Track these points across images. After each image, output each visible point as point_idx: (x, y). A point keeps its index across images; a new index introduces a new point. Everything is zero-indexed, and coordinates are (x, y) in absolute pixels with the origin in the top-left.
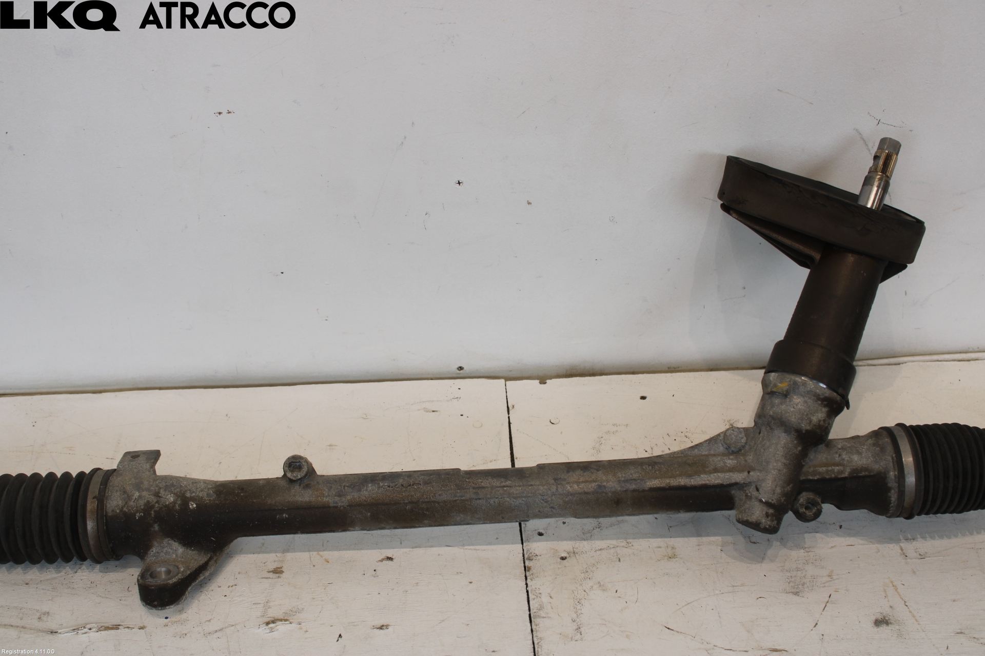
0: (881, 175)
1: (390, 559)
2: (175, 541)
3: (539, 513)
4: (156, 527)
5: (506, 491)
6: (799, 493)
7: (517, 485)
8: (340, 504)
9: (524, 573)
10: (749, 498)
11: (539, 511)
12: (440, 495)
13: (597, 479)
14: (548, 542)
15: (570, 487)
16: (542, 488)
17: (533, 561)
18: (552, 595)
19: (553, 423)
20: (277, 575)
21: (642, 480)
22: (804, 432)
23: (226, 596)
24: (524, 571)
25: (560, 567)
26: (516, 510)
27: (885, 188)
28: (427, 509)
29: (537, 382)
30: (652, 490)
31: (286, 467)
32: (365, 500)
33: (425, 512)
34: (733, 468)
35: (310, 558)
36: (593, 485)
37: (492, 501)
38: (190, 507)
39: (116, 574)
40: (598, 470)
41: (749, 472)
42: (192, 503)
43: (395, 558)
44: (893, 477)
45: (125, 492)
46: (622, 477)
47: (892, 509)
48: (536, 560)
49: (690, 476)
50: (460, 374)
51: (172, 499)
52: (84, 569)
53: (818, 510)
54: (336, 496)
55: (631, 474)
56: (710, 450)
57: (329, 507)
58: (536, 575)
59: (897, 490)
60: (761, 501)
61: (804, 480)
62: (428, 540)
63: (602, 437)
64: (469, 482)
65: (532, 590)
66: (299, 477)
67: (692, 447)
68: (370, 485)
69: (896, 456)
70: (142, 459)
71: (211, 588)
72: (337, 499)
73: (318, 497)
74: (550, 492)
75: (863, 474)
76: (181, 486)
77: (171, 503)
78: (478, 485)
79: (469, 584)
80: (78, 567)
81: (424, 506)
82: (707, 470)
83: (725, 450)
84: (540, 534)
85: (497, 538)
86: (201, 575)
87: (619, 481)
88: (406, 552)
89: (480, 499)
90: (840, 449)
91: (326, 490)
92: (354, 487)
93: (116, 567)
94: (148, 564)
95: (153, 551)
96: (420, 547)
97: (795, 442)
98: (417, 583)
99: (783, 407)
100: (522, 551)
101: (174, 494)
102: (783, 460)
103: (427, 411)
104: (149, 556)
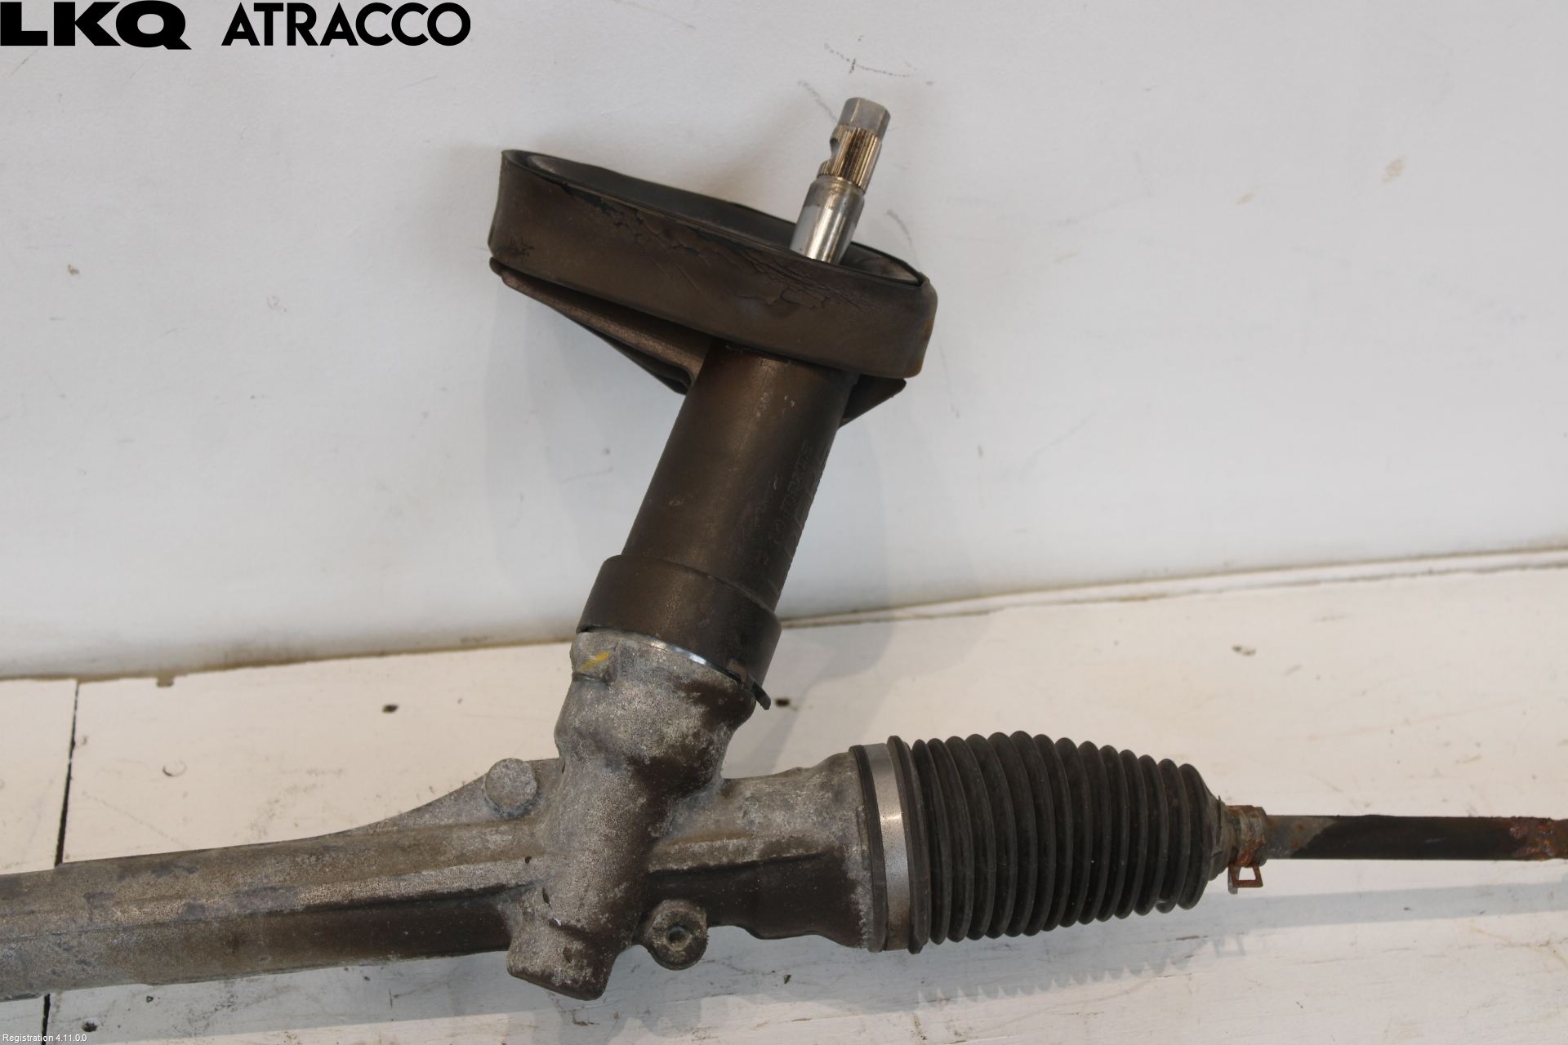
0: (841, 183)
6: (653, 903)
10: (529, 917)
13: (185, 890)
15: (123, 912)
16: (56, 918)
19: (168, 775)
21: (289, 889)
22: (647, 762)
27: (852, 211)
29: (153, 681)
30: (312, 910)
34: (502, 852)
36: (177, 905)
40: (190, 871)
41: (528, 860)
44: (859, 858)
46: (245, 884)
47: (865, 930)
49: (398, 874)
53: (695, 939)
55: (266, 877)
56: (459, 815)
59: (869, 886)
60: (553, 924)
61: (658, 872)
63: (277, 801)
67: (418, 810)
69: (864, 810)
74: (74, 925)
75: (794, 852)
82: (442, 858)
83: (494, 812)
84: (89, 1028)
87: (237, 894)
90: (747, 799)
97: (631, 786)
99: (601, 708)
102: (603, 829)
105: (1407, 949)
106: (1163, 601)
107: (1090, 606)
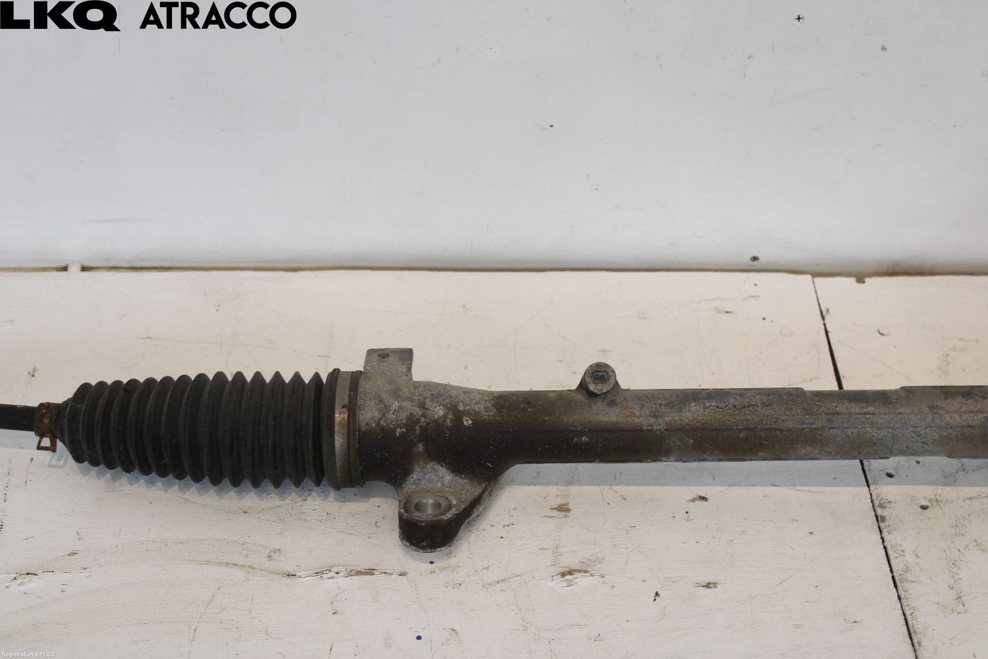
1: (703, 499)
2: (442, 466)
3: (906, 449)
4: (421, 447)
5: (867, 419)
7: (882, 412)
8: (655, 427)
9: (877, 524)
11: (907, 447)
12: (783, 421)
14: (902, 486)
15: (950, 418)
16: (914, 418)
17: (887, 509)
18: (919, 554)
19: (882, 334)
20: (564, 514)
23: (502, 537)
24: (876, 522)
25: (922, 518)
26: (878, 445)
28: (766, 438)
29: (852, 280)
31: (588, 377)
32: (688, 424)
33: (763, 442)
35: (602, 493)
36: (980, 416)
37: (849, 432)
38: (465, 423)
39: (357, 504)
40: (984, 398)
42: (467, 419)
43: (710, 498)
45: (381, 401)
48: (890, 507)
50: (754, 266)
51: (441, 413)
52: (314, 497)
54: (650, 416)
57: (642, 430)
58: (894, 527)
62: (748, 476)
63: (948, 355)
64: (821, 406)
65: (891, 546)
66: (605, 391)
68: (693, 404)
70: (392, 359)
71: (482, 527)
72: (652, 420)
73: (627, 417)
74: (924, 423)
76: (451, 396)
77: (440, 417)
78: (831, 411)
79: (809, 534)
80: (306, 493)
81: (762, 434)
84: (890, 475)
85: (835, 478)
86: (475, 510)
88: (723, 491)
89: (834, 428)
91: (638, 408)
92: (673, 406)
93: (355, 495)
94: (407, 493)
95: (413, 478)
96: (738, 485)
98: (744, 531)
100: (870, 496)
101: (444, 405)
103: (719, 311)
104: (407, 483)
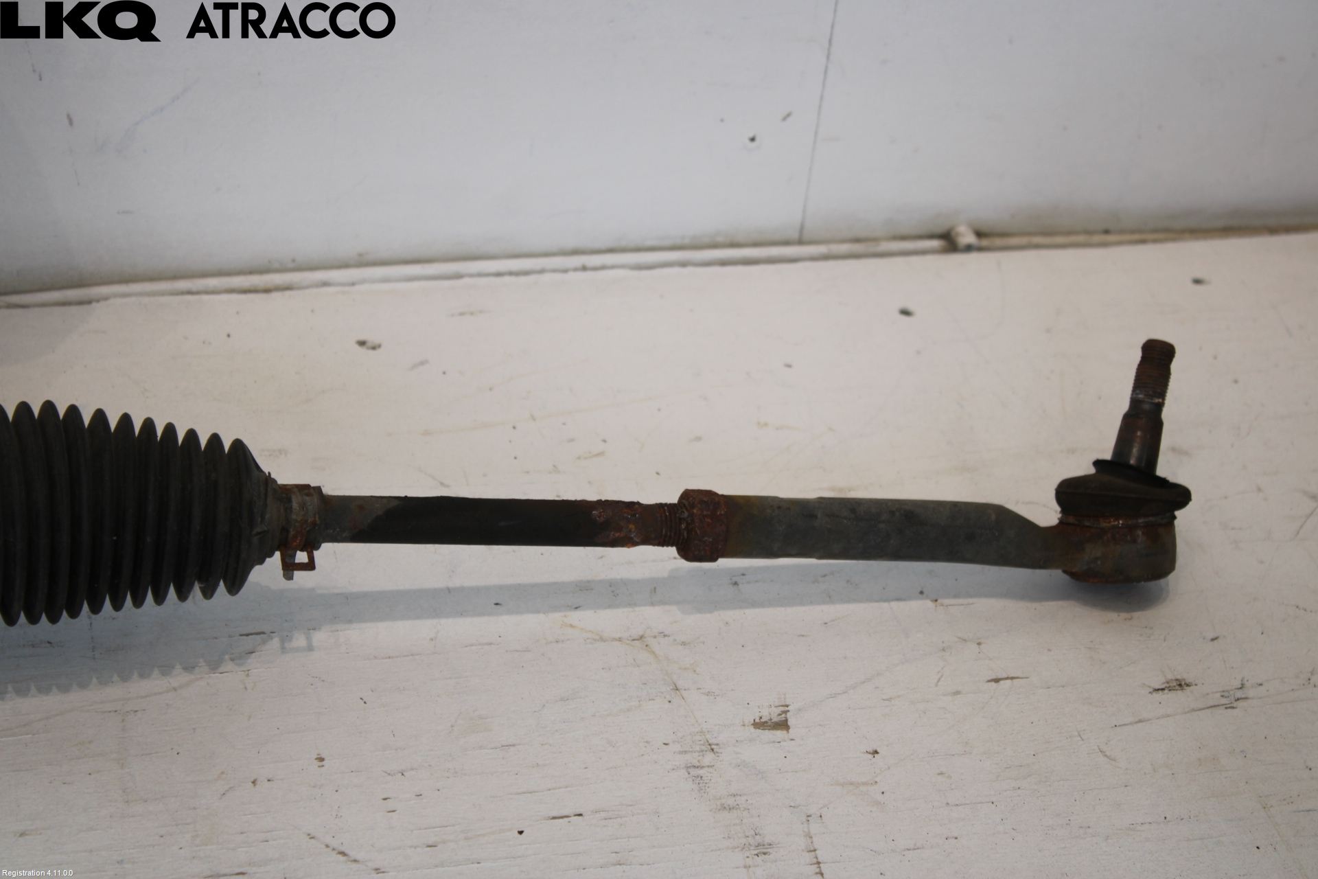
105: (491, 644)
106: (287, 293)
107: (205, 297)
